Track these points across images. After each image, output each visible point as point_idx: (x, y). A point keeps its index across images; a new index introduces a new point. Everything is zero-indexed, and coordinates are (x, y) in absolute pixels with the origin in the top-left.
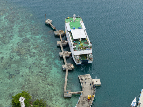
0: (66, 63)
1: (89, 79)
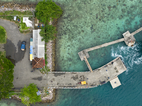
0: (133, 34)
1: (117, 72)
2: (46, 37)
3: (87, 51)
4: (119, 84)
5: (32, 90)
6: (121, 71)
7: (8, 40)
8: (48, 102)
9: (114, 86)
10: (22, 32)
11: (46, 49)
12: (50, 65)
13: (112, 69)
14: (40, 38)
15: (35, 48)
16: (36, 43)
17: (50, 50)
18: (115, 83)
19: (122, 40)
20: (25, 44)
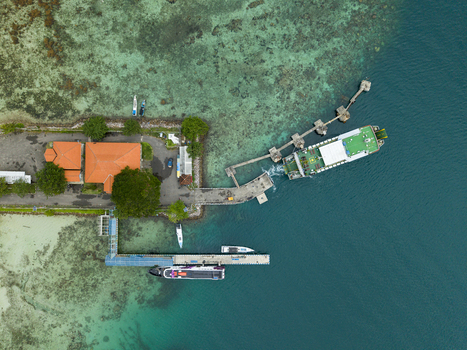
0: (279, 150)
1: (264, 187)
2: (193, 154)
3: (234, 167)
4: (266, 199)
5: (180, 205)
6: (267, 187)
7: (154, 157)
8: (196, 218)
9: (261, 202)
10: (169, 149)
11: (193, 165)
12: (197, 181)
13: (259, 185)
14: (187, 155)
15: (183, 165)
16: (183, 160)
17: (197, 167)
18: (262, 199)
19: (268, 156)
20: (172, 161)
